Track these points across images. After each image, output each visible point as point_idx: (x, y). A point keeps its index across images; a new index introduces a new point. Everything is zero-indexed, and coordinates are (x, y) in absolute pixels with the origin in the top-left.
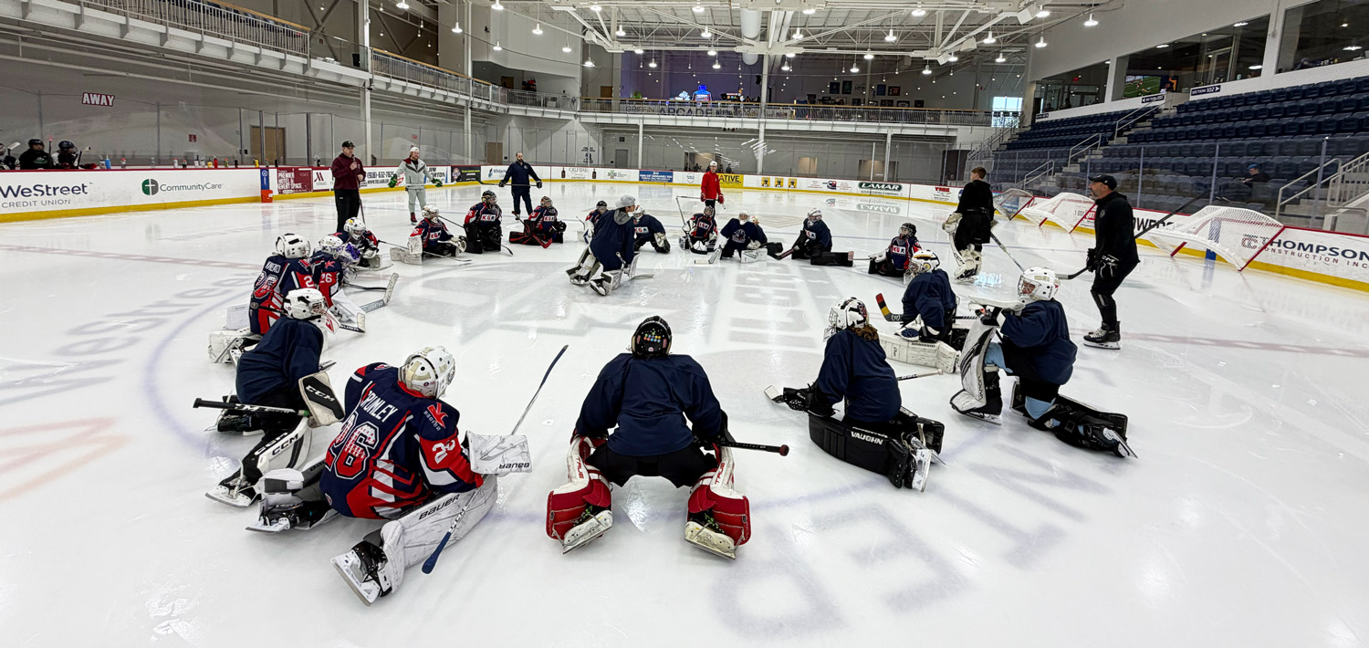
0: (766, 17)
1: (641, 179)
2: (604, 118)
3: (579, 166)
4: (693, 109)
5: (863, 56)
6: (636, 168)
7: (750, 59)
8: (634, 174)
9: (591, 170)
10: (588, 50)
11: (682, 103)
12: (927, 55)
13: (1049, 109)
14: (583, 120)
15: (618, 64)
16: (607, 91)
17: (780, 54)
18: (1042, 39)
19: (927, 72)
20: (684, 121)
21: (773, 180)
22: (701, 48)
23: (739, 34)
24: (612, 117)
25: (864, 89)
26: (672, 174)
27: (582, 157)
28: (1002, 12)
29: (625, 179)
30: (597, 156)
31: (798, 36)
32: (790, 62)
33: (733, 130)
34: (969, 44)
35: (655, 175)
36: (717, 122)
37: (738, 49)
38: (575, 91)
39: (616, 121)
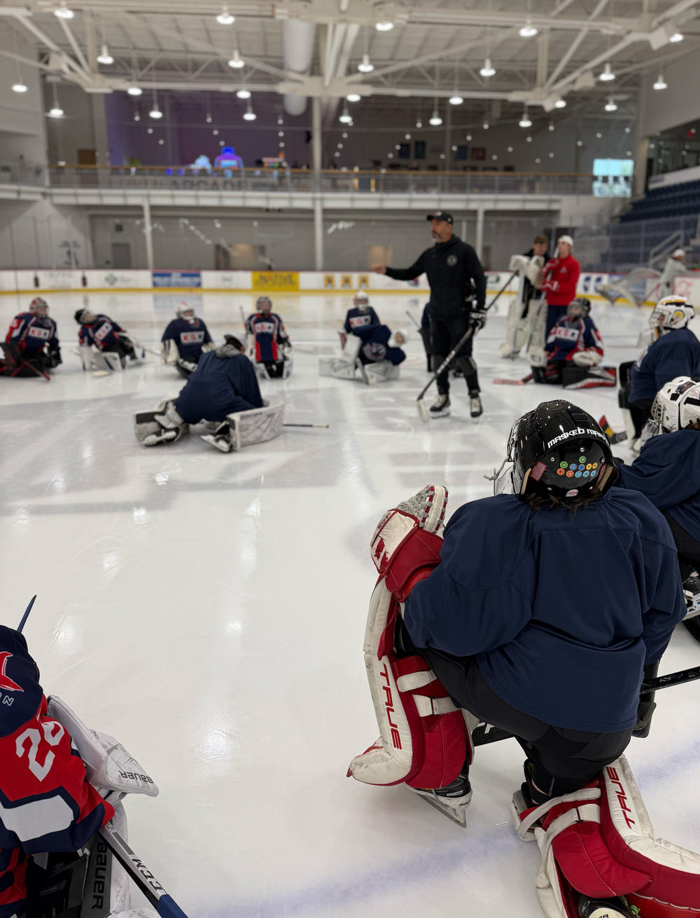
0: (320, 32)
1: (155, 284)
2: (89, 197)
3: (59, 268)
4: (220, 180)
5: (447, 99)
6: (144, 267)
7: (295, 106)
8: (143, 278)
9: (78, 275)
10: (51, 91)
11: (203, 172)
12: (528, 97)
13: (666, 170)
14: (58, 200)
15: (100, 114)
16: (87, 157)
17: (336, 94)
18: (661, 78)
19: (525, 124)
20: (208, 198)
21: (338, 277)
22: (226, 88)
23: (281, 66)
24: (100, 196)
25: (441, 150)
26: (198, 276)
27: (61, 256)
28: (629, 32)
29: (132, 284)
30: (84, 251)
31: (365, 67)
32: (354, 109)
33: (280, 210)
34: (584, 81)
35: (176, 277)
36: (256, 199)
37: (281, 88)
38: (38, 154)
39: (108, 201)
